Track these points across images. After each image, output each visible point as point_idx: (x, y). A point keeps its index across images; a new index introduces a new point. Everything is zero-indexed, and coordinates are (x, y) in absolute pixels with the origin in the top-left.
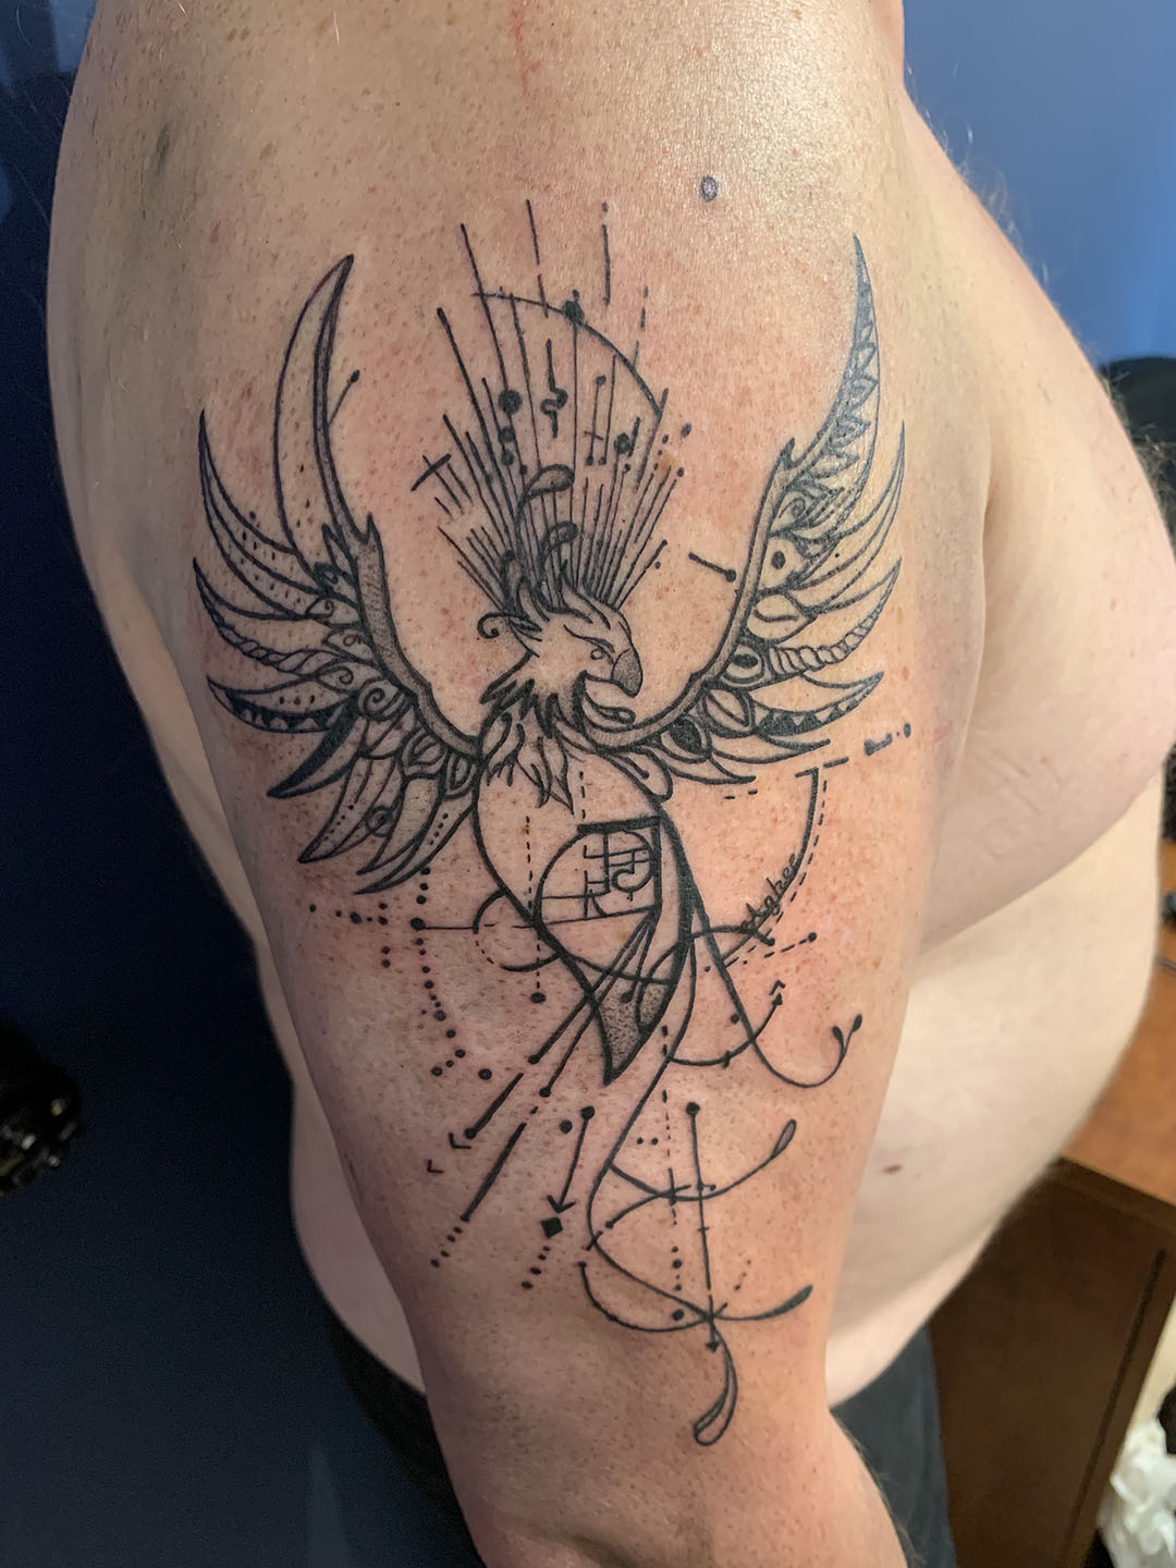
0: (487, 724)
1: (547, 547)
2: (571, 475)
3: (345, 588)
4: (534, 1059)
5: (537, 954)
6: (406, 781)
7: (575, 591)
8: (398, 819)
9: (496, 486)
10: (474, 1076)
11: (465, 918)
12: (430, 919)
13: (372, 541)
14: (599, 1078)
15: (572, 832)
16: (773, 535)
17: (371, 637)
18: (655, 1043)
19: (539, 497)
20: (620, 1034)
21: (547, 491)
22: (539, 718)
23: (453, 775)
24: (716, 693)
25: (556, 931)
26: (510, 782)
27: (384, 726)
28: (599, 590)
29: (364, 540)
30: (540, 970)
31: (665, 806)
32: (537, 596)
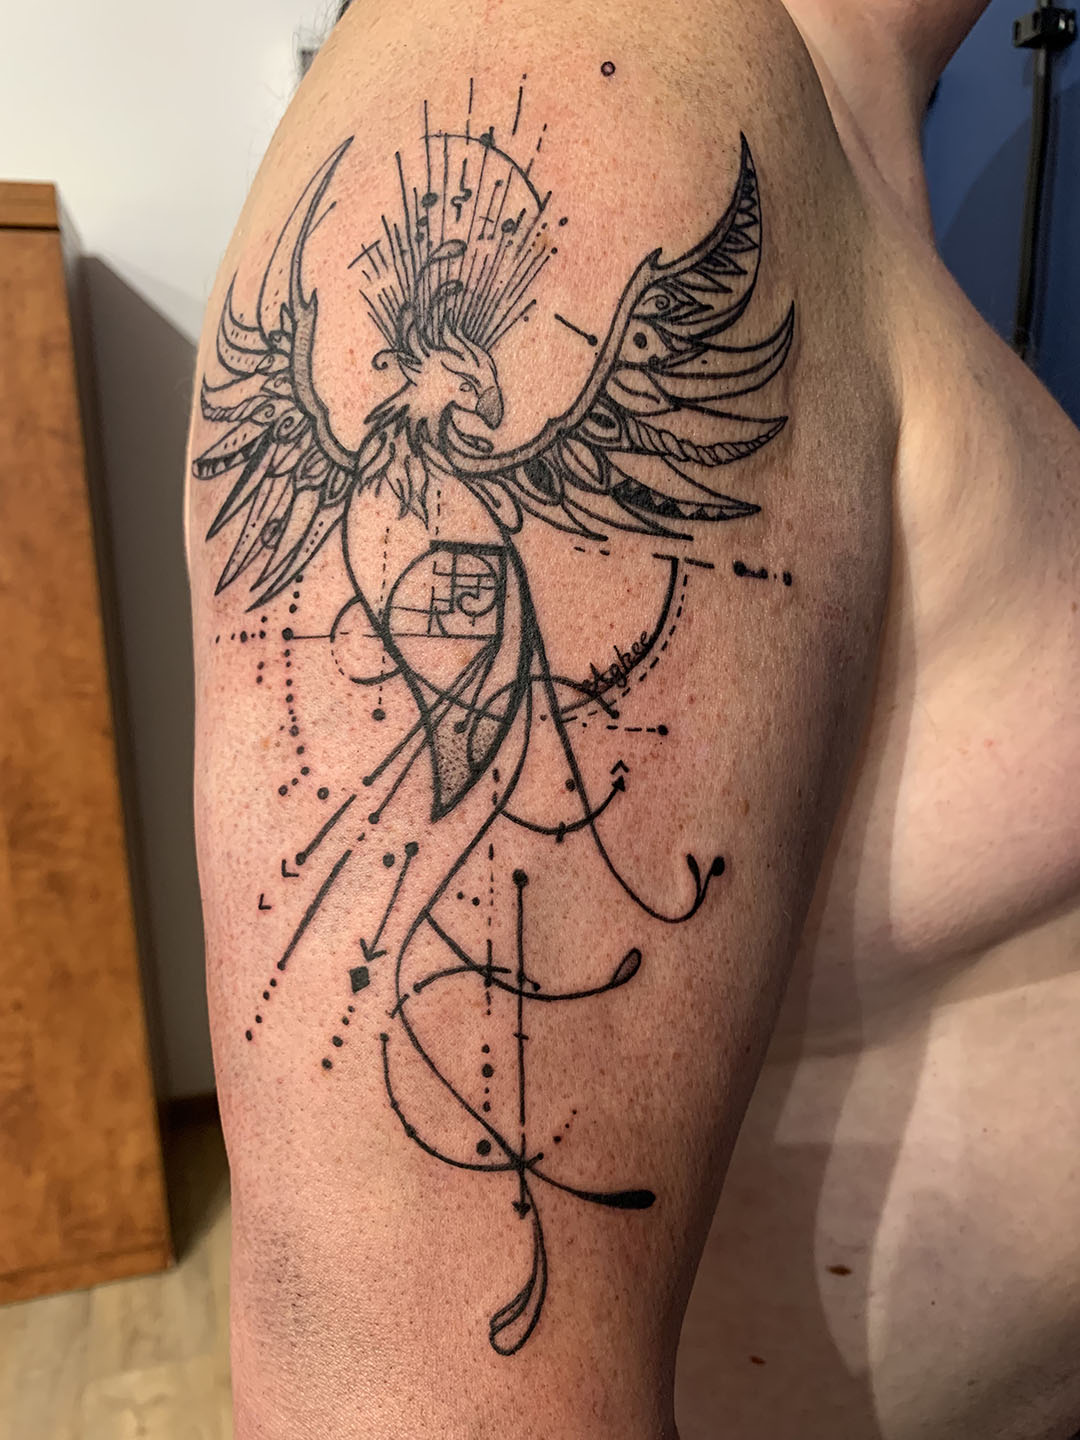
0: (366, 441)
1: (438, 298)
2: (464, 249)
3: (285, 345)
4: (368, 782)
5: (382, 667)
6: (296, 493)
7: (453, 332)
8: (284, 530)
9: (408, 258)
10: (313, 795)
11: (324, 628)
12: (298, 630)
13: (312, 306)
14: (428, 813)
15: (423, 546)
16: (634, 318)
17: (293, 378)
18: (485, 788)
19: (438, 264)
20: (450, 767)
21: (445, 258)
22: (409, 437)
23: (332, 487)
24: (572, 443)
25: (399, 643)
26: (378, 492)
27: (290, 446)
28: (474, 333)
29: (305, 306)
30: (384, 684)
31: (515, 539)
32: (422, 334)
